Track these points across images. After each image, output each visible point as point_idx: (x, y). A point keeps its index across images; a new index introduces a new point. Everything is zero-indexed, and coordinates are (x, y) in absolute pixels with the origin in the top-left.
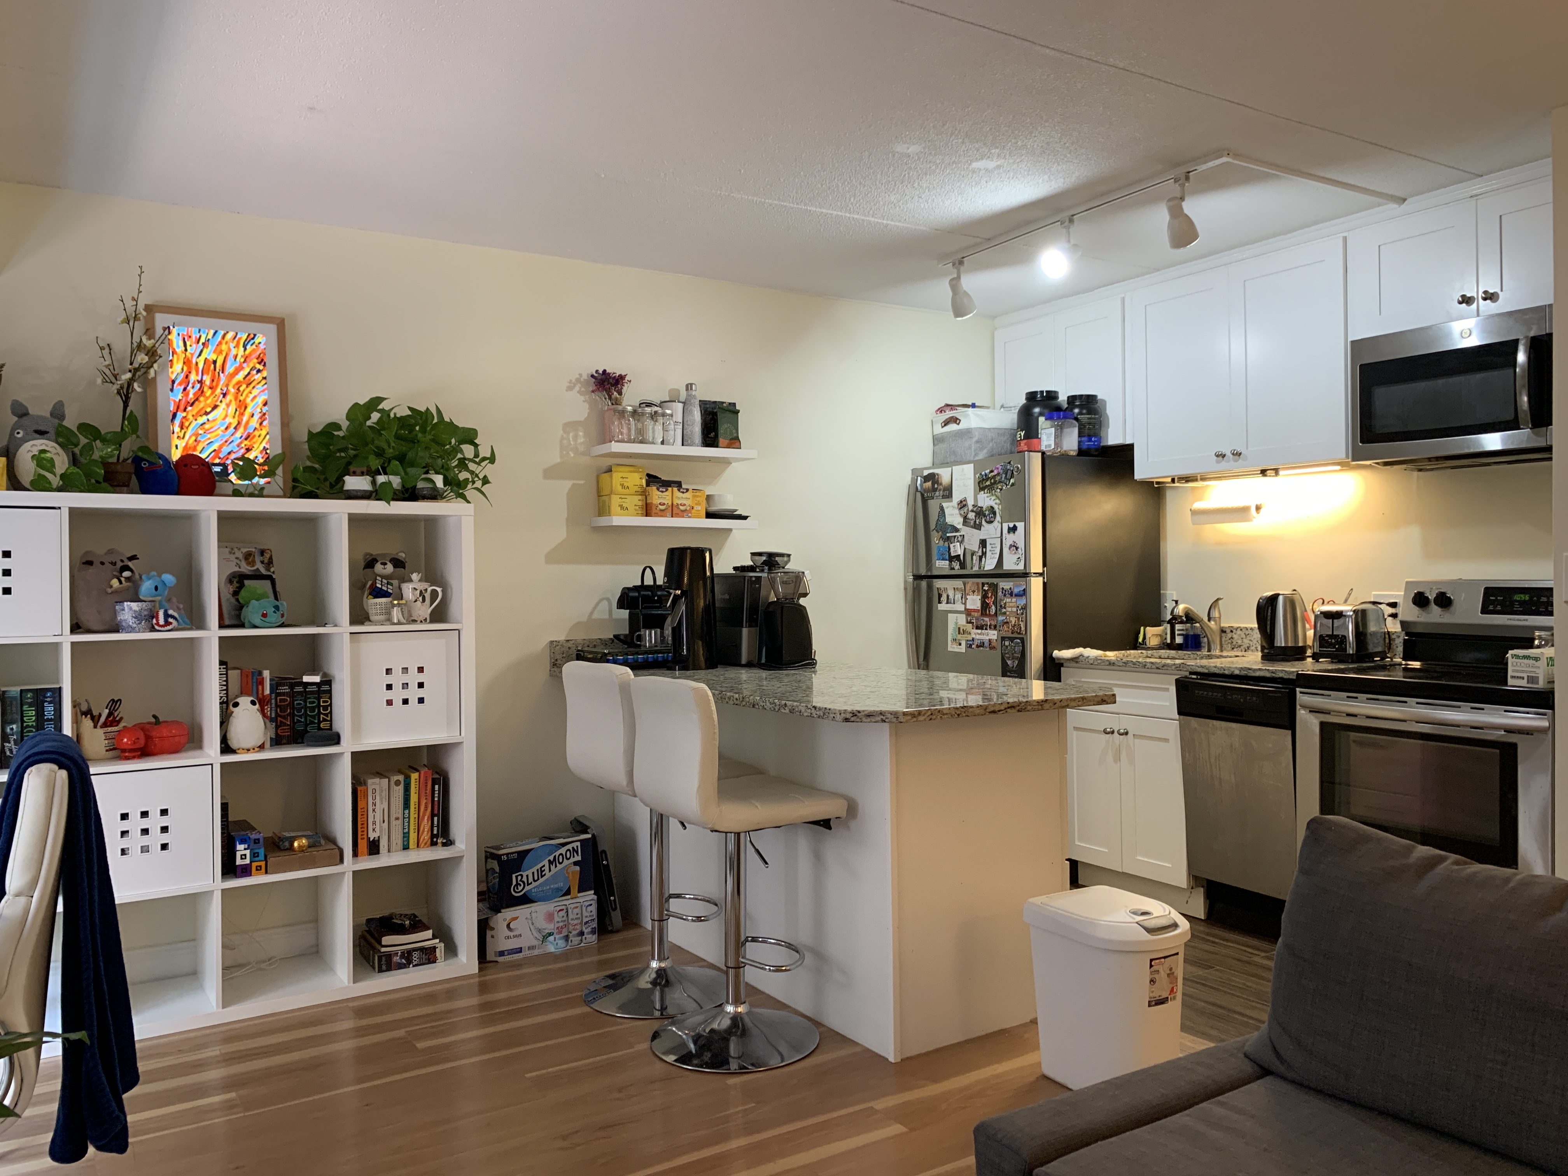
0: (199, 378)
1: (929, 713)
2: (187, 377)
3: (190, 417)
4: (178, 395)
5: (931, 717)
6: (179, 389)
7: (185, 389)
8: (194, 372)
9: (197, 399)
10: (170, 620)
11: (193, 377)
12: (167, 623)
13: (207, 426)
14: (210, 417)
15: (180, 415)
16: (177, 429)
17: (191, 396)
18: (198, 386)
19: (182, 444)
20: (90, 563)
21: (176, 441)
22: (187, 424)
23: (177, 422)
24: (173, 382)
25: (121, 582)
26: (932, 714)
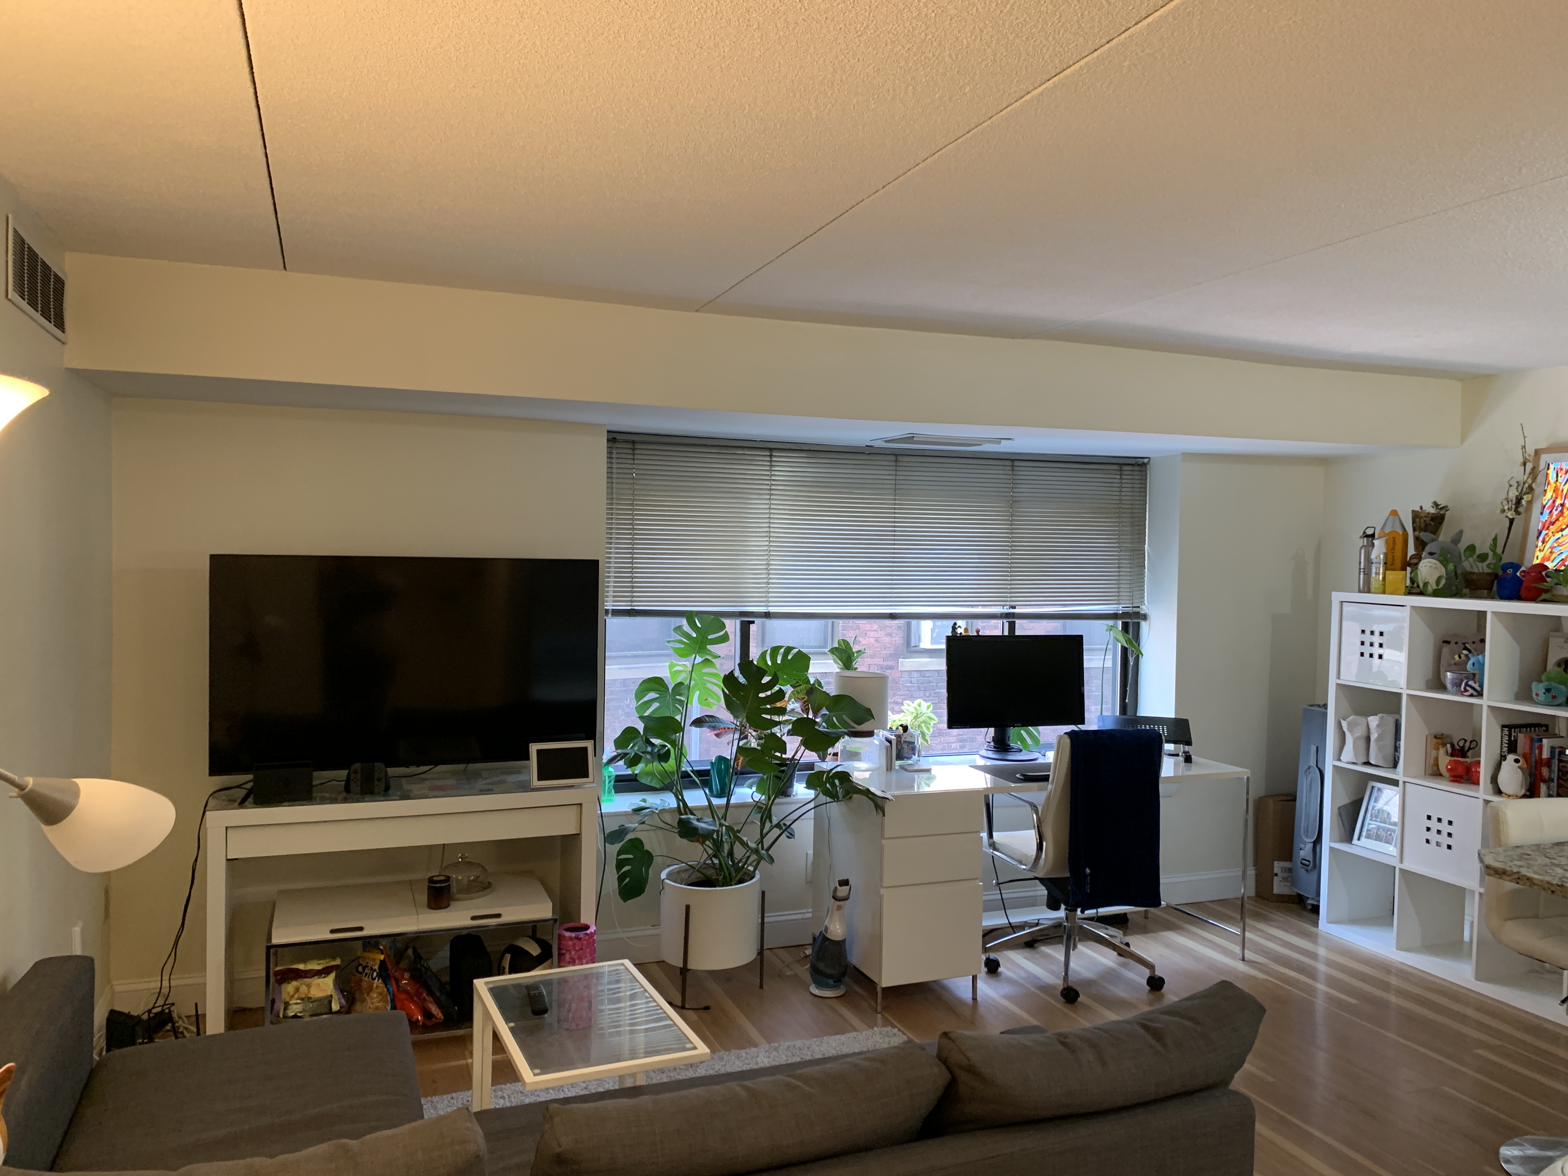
0: (1562, 502)
1: (1516, 876)
2: (1554, 502)
3: (1550, 534)
4: (1545, 517)
5: (1518, 880)
6: (1546, 512)
7: (1551, 512)
8: (1559, 498)
9: (1557, 520)
10: (1468, 688)
11: (1558, 502)
12: (1466, 690)
13: (1560, 541)
14: (1564, 533)
15: (1544, 532)
16: (1540, 544)
17: (1554, 517)
18: (1560, 508)
19: (1541, 555)
20: (1448, 642)
21: (1538, 553)
22: (1547, 539)
23: (1541, 538)
24: (1544, 507)
25: (1460, 657)
26: (1519, 878)
